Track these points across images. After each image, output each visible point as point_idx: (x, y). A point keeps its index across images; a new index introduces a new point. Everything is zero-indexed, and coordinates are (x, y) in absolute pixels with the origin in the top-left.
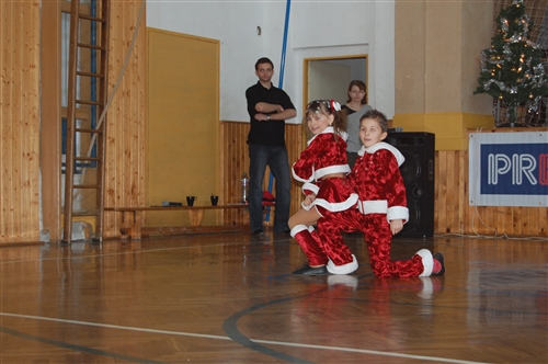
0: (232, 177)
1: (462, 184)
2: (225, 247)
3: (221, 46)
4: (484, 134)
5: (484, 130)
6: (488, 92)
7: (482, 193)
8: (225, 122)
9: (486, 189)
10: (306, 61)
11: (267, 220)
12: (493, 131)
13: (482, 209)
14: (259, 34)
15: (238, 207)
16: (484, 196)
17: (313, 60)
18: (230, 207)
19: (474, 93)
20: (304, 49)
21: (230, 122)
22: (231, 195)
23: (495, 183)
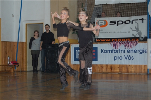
0: (5, 57)
1: (69, 58)
2: (3, 77)
3: (2, 20)
4: (75, 45)
5: (75, 44)
6: (76, 33)
7: (74, 61)
8: (3, 42)
9: (75, 60)
10: (27, 25)
11: (16, 69)
12: (77, 44)
13: (74, 65)
14: (13, 17)
15: (7, 66)
16: (75, 61)
17: (28, 24)
18: (4, 66)
19: (72, 34)
20: (26, 21)
21: (4, 42)
22: (5, 62)
23: (78, 58)
